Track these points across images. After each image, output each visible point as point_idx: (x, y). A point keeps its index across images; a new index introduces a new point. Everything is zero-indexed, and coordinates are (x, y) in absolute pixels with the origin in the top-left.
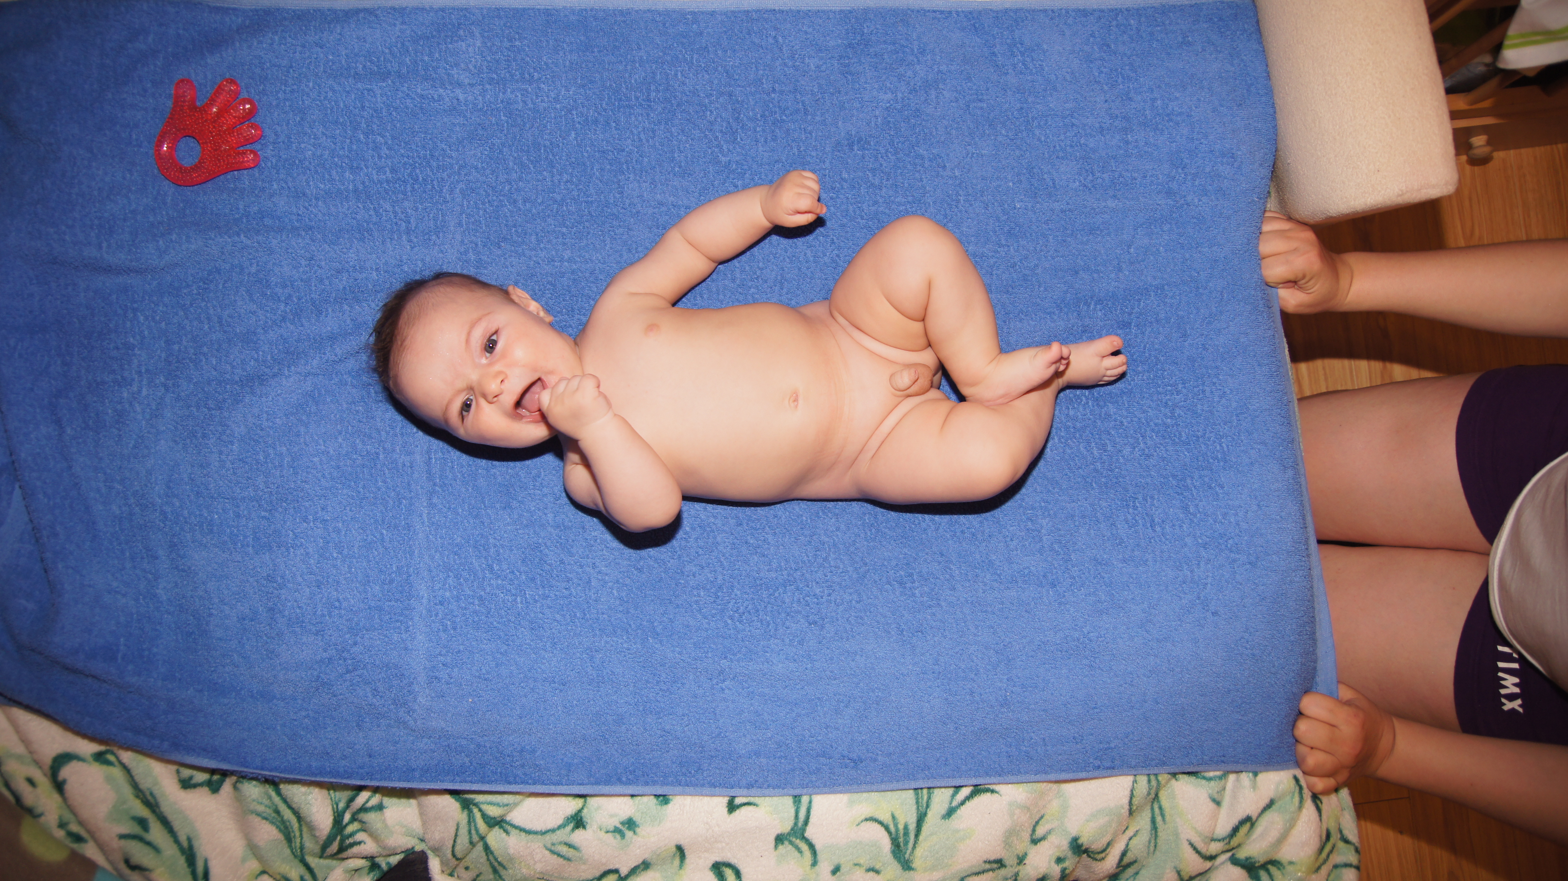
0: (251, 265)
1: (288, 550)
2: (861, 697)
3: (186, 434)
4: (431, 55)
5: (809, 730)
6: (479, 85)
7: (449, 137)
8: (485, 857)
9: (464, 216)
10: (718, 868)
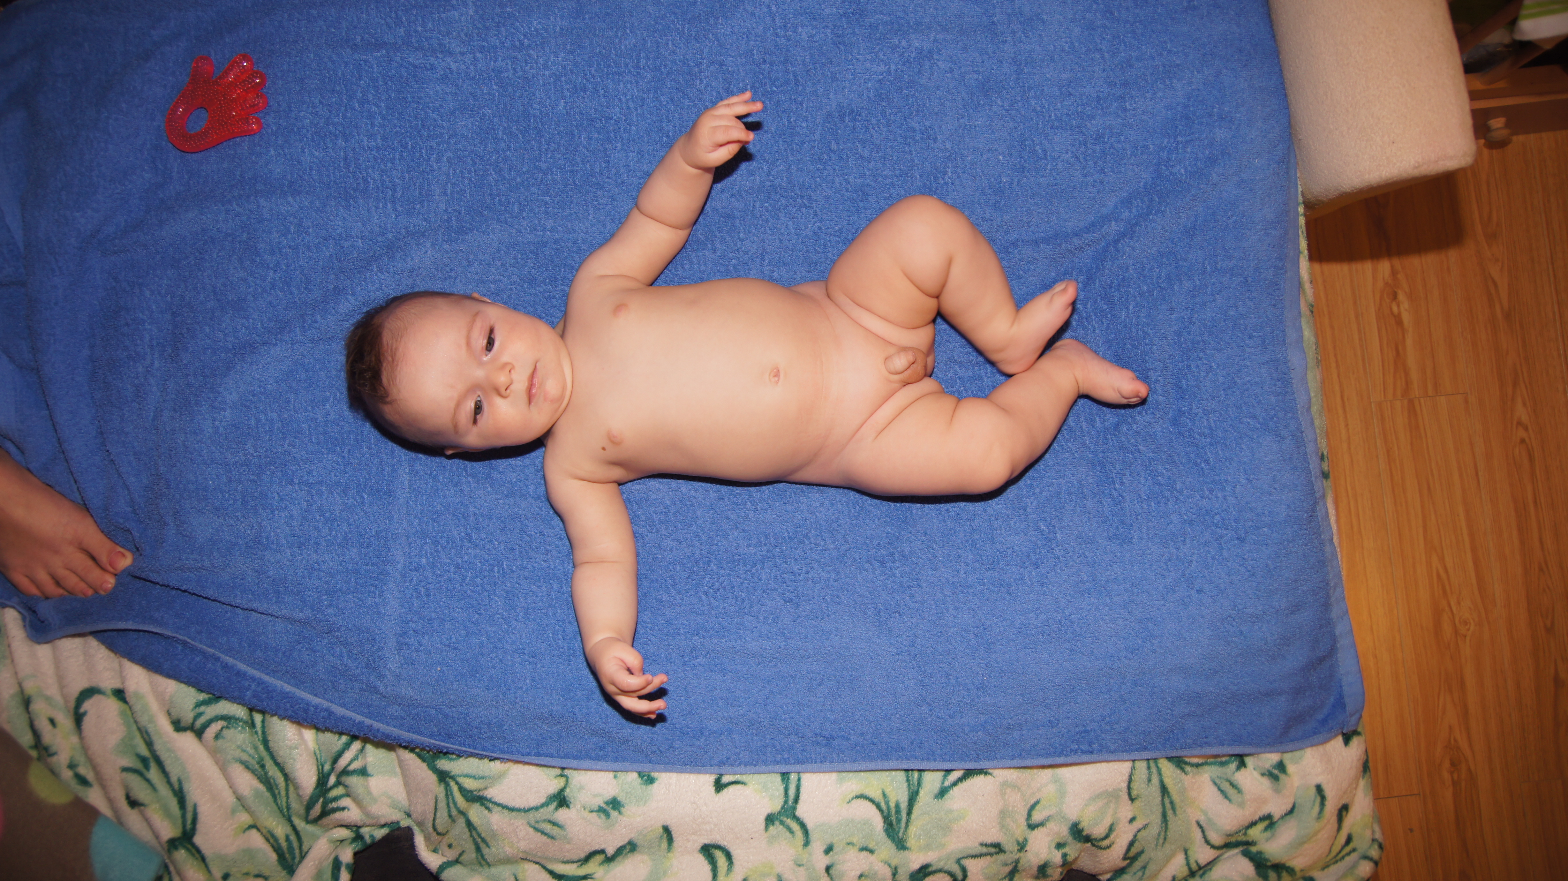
2: (835, 676)
5: (782, 707)
6: (470, 53)
7: (441, 106)
8: (468, 834)
9: (449, 185)
10: (708, 850)
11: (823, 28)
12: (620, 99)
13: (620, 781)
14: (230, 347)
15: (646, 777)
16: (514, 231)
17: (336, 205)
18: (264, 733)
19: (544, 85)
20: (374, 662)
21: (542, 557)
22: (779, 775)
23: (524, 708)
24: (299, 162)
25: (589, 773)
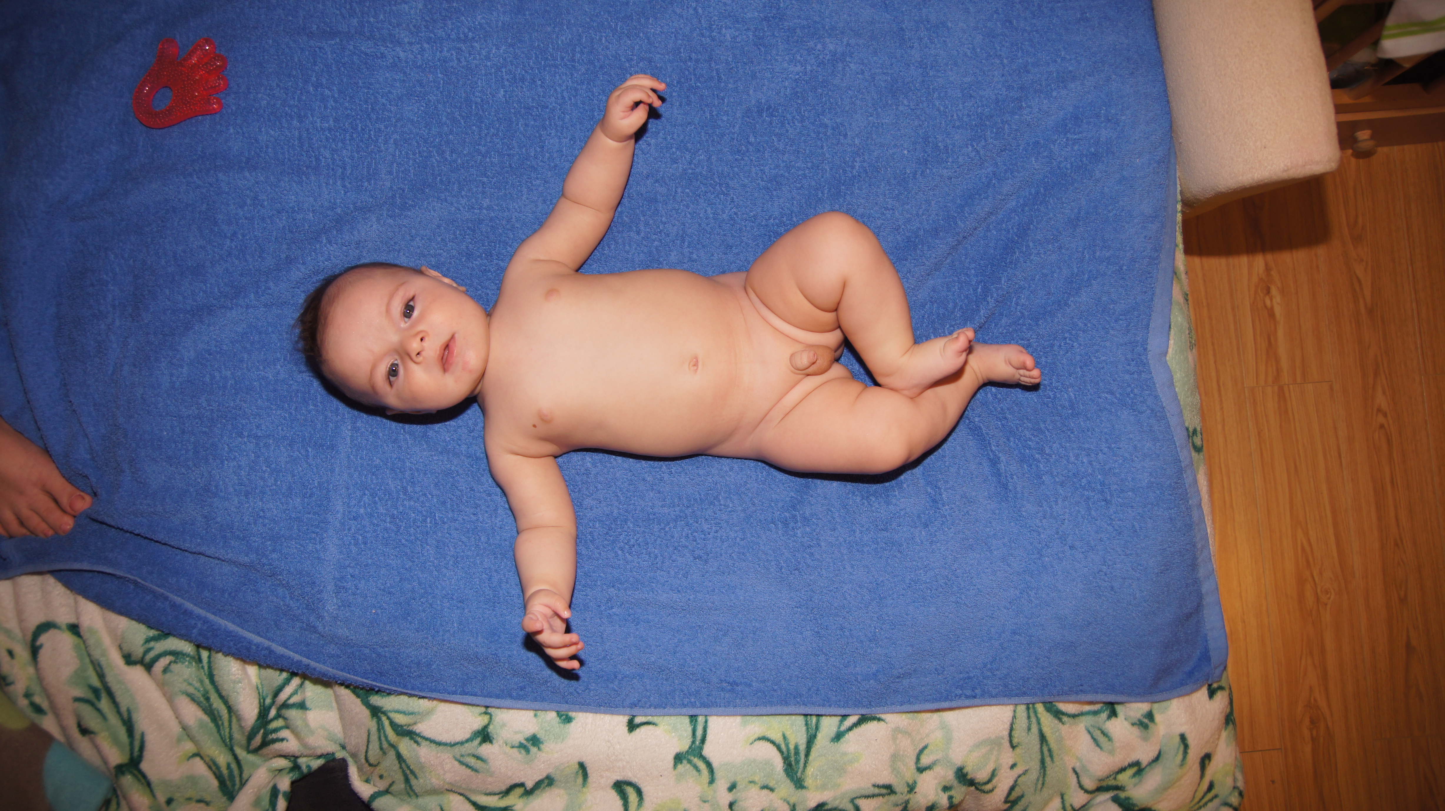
0: (203, 203)
1: (222, 462)
2: (739, 627)
4: (376, 16)
5: (690, 655)
6: (418, 44)
7: (390, 92)
8: (398, 766)
9: (395, 165)
10: (620, 787)
11: (745, 30)
12: (556, 90)
13: (540, 720)
14: (189, 308)
15: (564, 717)
16: (453, 209)
17: (289, 181)
18: (210, 667)
19: (486, 75)
20: (313, 604)
21: (472, 510)
23: (451, 649)
24: (256, 140)
25: (512, 711)
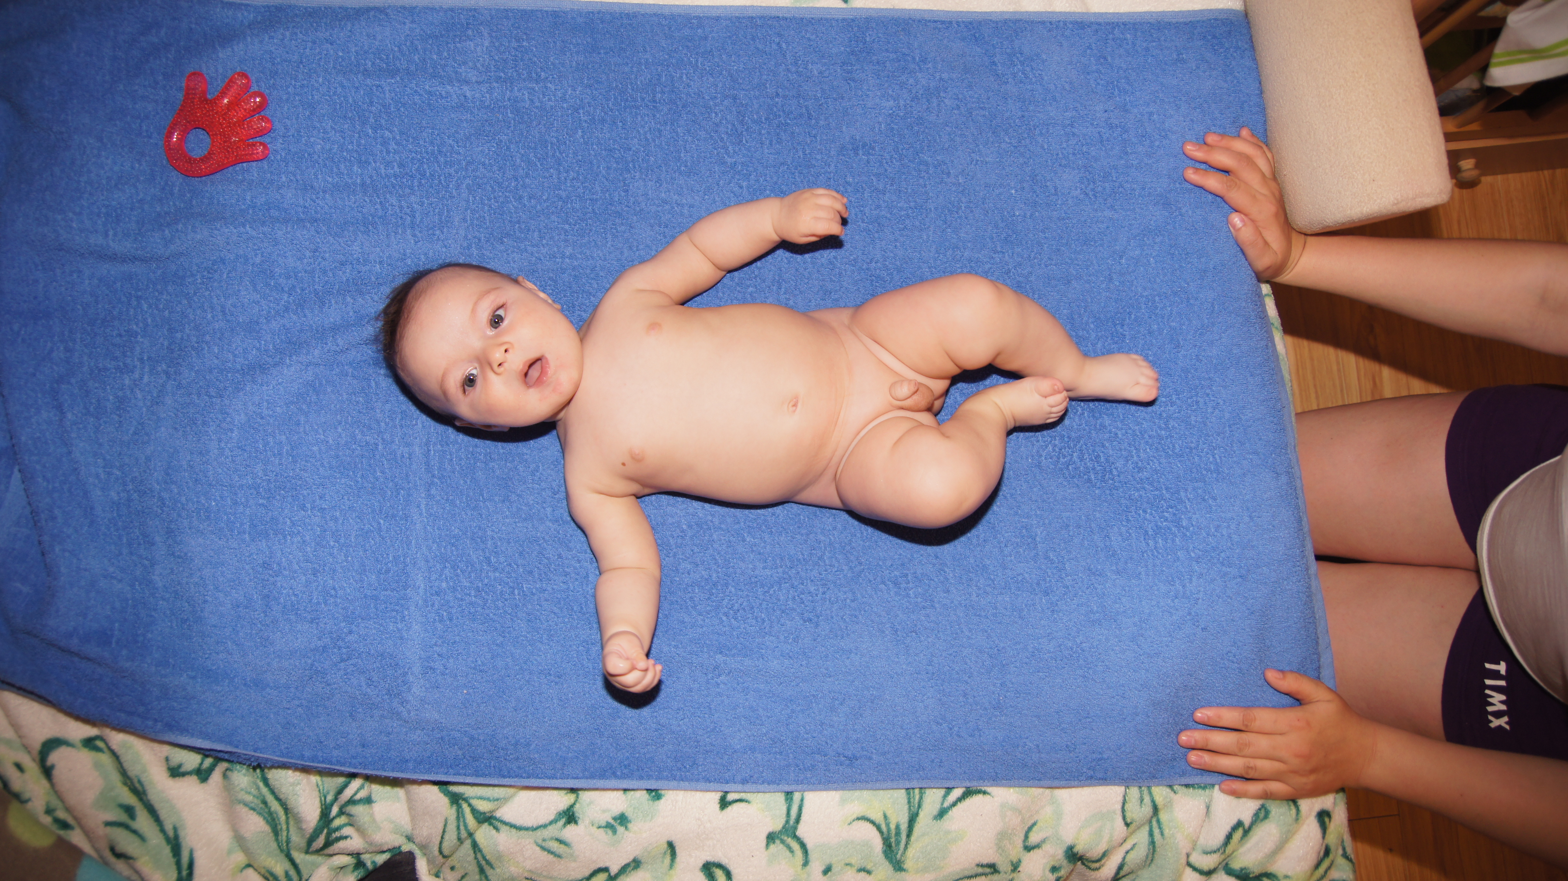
0: (256, 255)
1: (285, 537)
2: (856, 695)
3: (186, 421)
4: (439, 53)
5: (804, 726)
6: (486, 83)
7: (457, 133)
8: (473, 856)
9: (469, 211)
10: (708, 869)
11: (832, 64)
12: (638, 132)
13: (629, 800)
14: (239, 367)
15: (654, 794)
17: (353, 231)
20: (397, 688)
22: (783, 794)
